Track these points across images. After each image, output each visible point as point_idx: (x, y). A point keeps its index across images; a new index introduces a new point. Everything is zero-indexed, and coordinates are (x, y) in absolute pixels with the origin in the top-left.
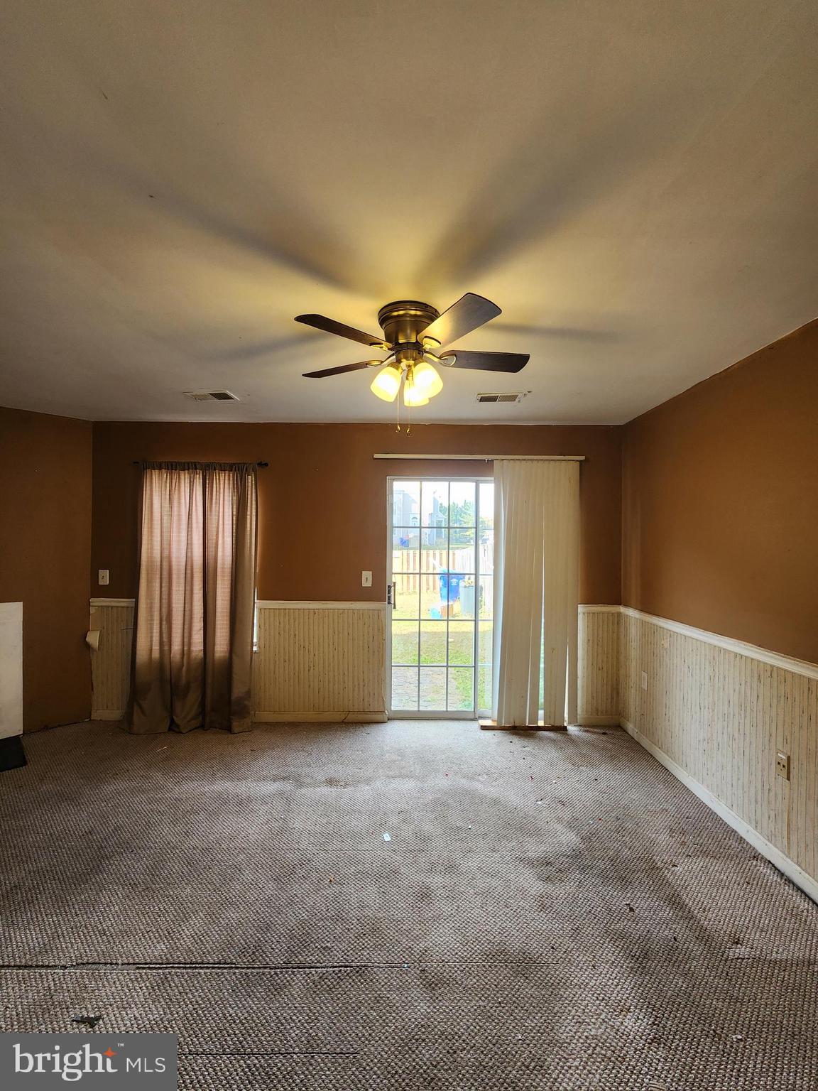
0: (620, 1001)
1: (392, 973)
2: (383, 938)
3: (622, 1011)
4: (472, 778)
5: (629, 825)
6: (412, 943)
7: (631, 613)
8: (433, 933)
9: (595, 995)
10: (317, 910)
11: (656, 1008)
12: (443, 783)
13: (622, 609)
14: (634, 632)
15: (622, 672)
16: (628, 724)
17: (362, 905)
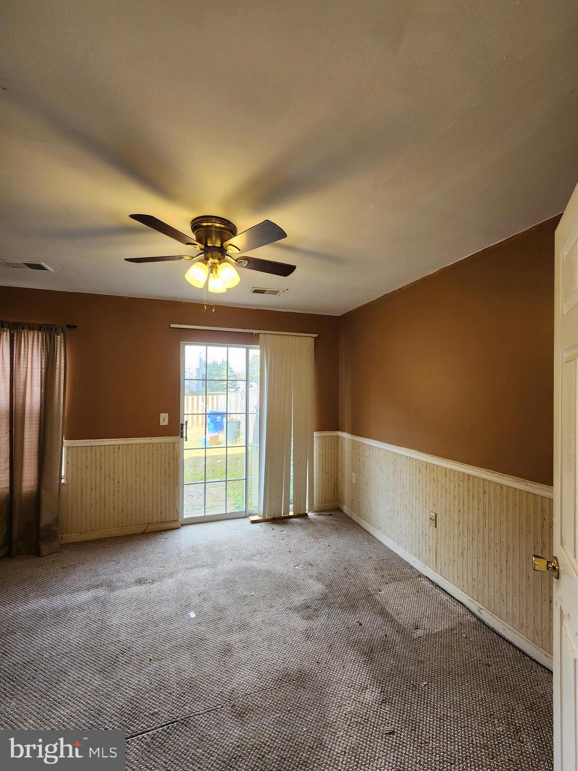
0: (361, 684)
1: (210, 715)
2: (199, 691)
3: (363, 690)
4: (249, 558)
5: (352, 571)
6: (222, 688)
7: (345, 436)
8: (237, 676)
9: (347, 685)
10: (142, 686)
11: (381, 681)
12: (227, 566)
13: (340, 433)
14: (347, 448)
15: (340, 474)
16: (344, 506)
17: (179, 671)
